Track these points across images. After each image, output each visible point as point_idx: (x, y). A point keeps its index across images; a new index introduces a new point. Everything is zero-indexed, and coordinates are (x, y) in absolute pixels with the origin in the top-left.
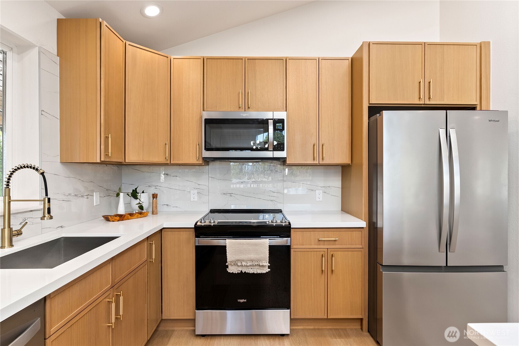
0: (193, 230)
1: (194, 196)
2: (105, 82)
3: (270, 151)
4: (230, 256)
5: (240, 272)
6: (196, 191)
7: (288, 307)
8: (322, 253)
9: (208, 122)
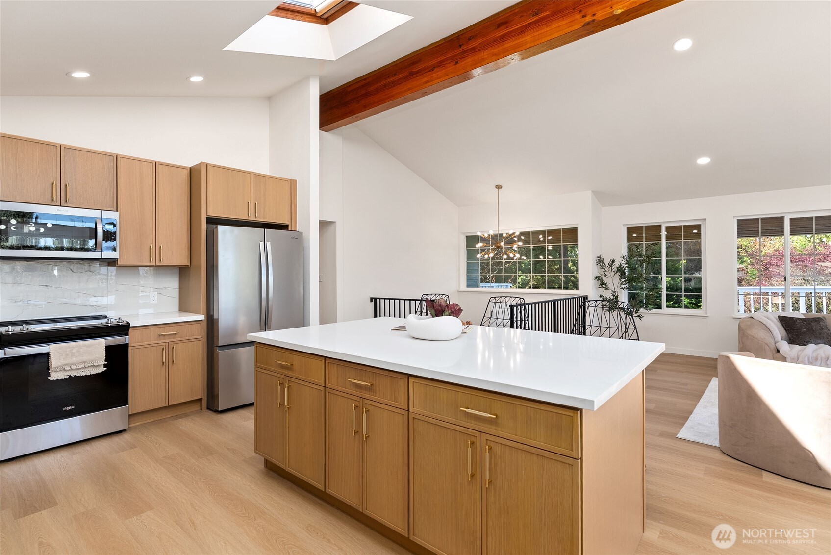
3: (99, 251)
4: (55, 363)
5: (68, 377)
8: (162, 347)
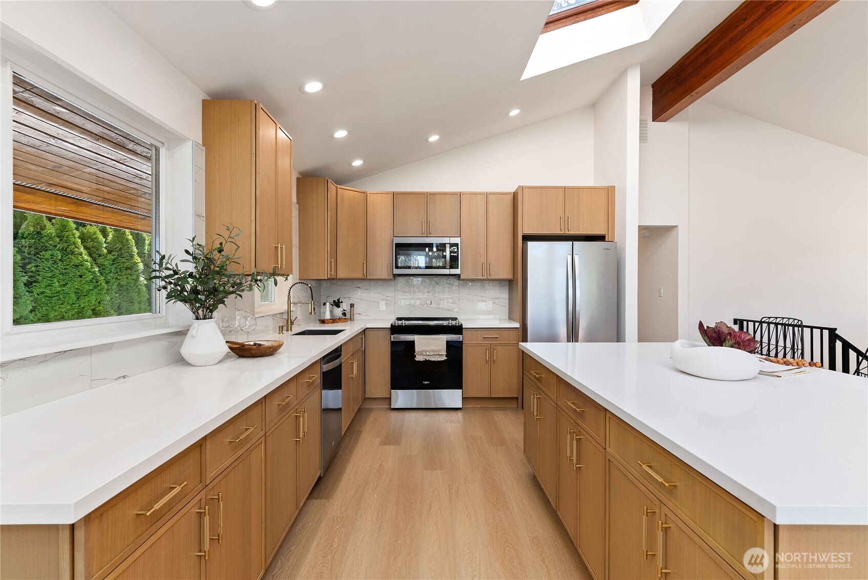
0: (389, 330)
1: (382, 306)
2: (330, 221)
3: (447, 269)
4: (417, 348)
5: (425, 360)
6: (384, 302)
7: (461, 388)
8: (486, 347)
9: (398, 245)
